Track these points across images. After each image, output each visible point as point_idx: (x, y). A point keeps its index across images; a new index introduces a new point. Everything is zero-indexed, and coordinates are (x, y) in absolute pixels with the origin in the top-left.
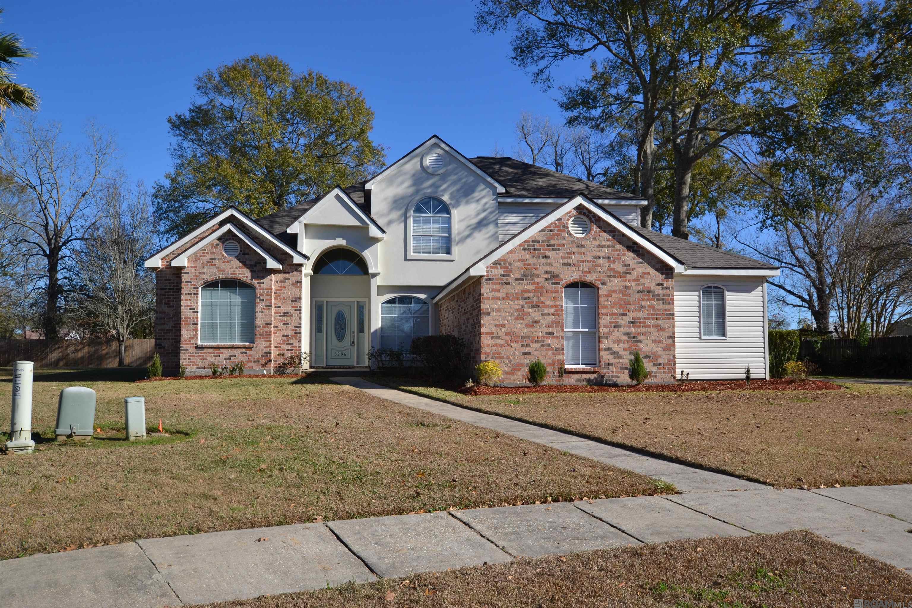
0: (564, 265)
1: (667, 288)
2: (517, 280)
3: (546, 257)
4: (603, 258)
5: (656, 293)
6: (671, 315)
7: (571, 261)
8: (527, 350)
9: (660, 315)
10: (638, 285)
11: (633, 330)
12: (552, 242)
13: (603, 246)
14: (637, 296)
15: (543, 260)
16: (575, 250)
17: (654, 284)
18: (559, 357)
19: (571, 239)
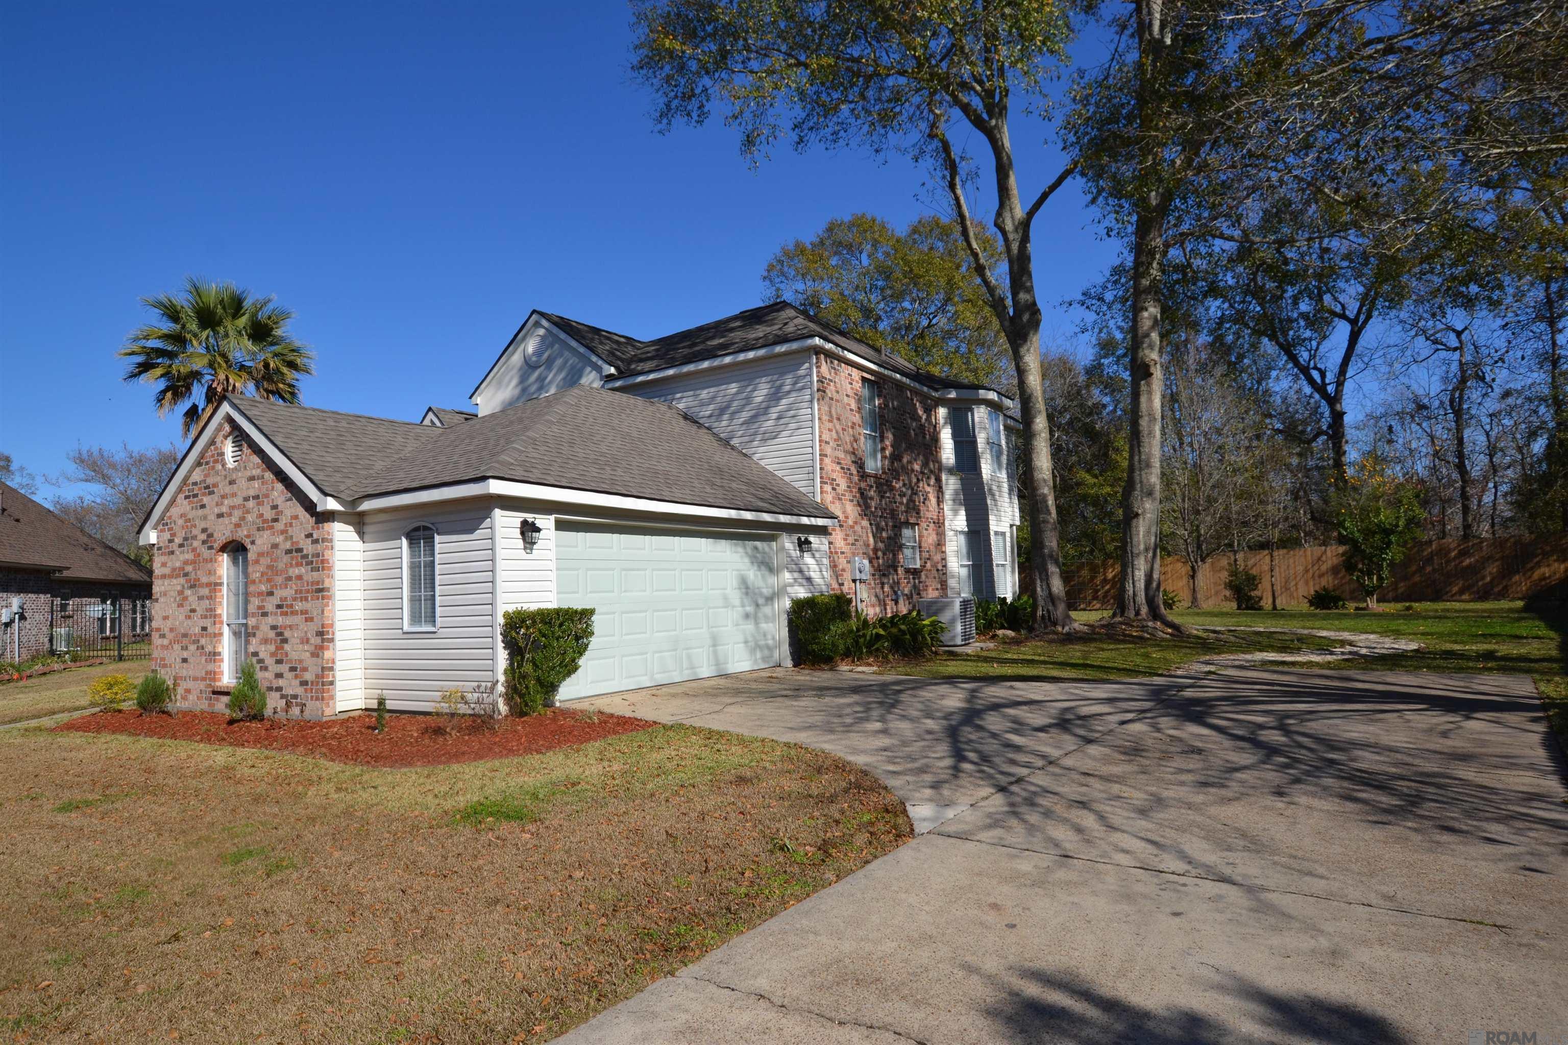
0: (220, 516)
1: (316, 541)
2: (181, 546)
3: (203, 506)
4: (254, 498)
5: (305, 552)
6: (321, 592)
7: (224, 509)
8: (185, 654)
9: (308, 591)
10: (286, 539)
11: (280, 621)
12: (210, 481)
13: (252, 478)
14: (286, 559)
15: (200, 512)
16: (228, 489)
17: (303, 536)
18: (210, 667)
19: (224, 473)
